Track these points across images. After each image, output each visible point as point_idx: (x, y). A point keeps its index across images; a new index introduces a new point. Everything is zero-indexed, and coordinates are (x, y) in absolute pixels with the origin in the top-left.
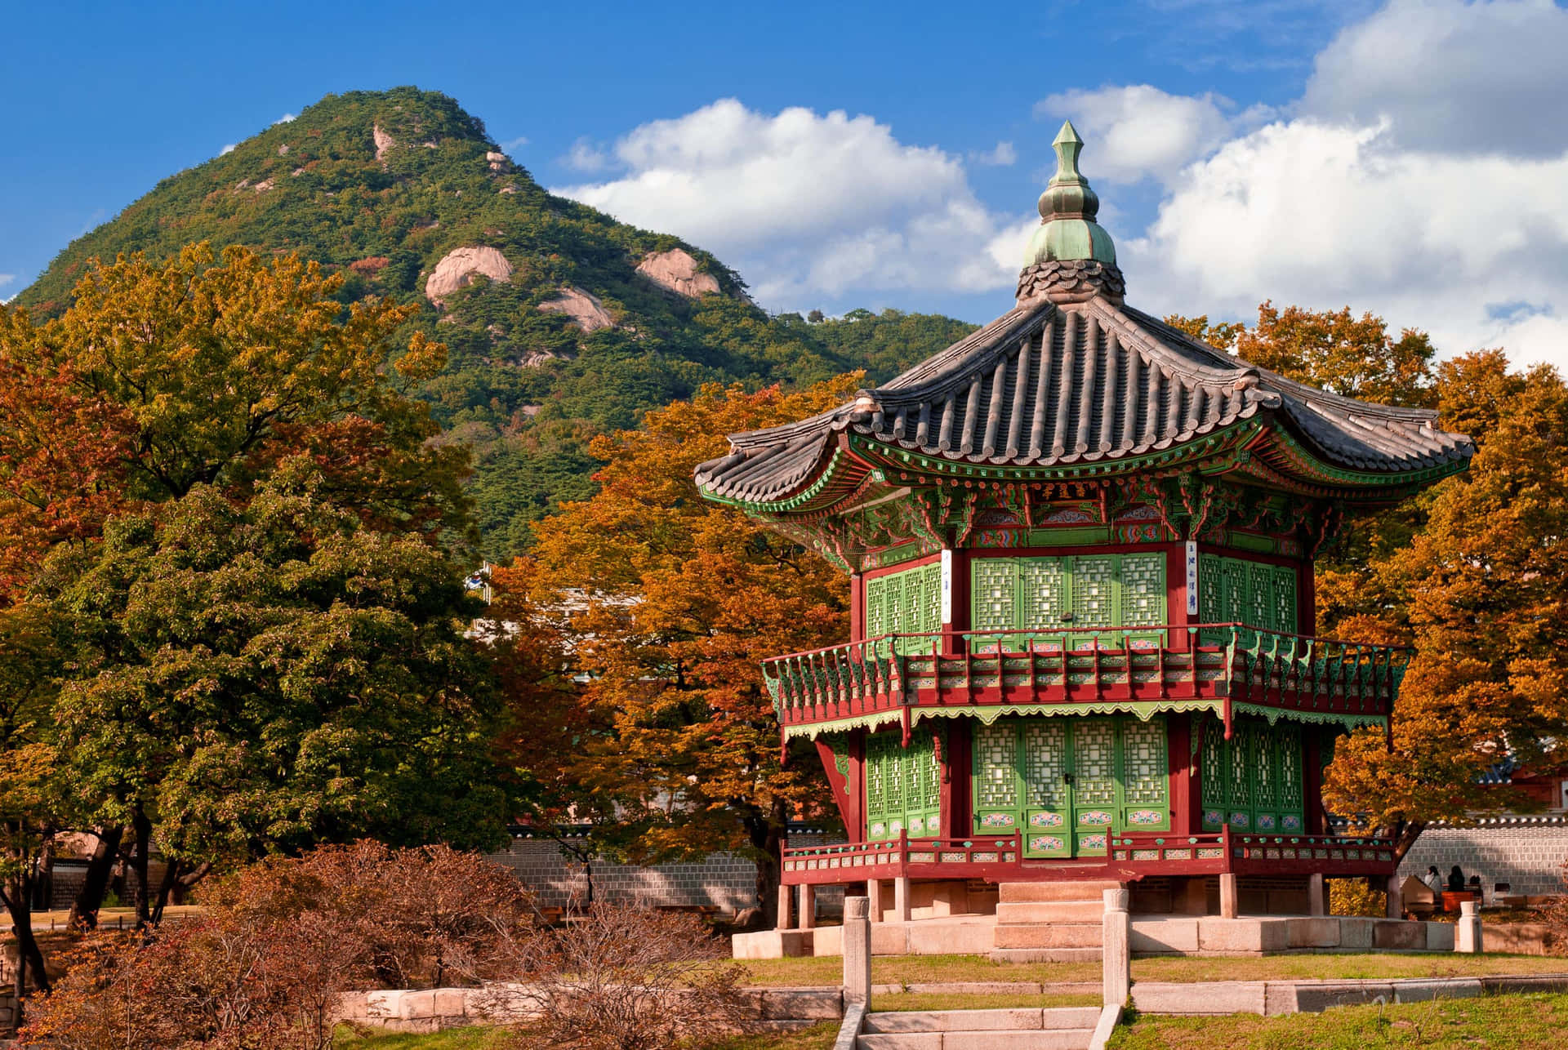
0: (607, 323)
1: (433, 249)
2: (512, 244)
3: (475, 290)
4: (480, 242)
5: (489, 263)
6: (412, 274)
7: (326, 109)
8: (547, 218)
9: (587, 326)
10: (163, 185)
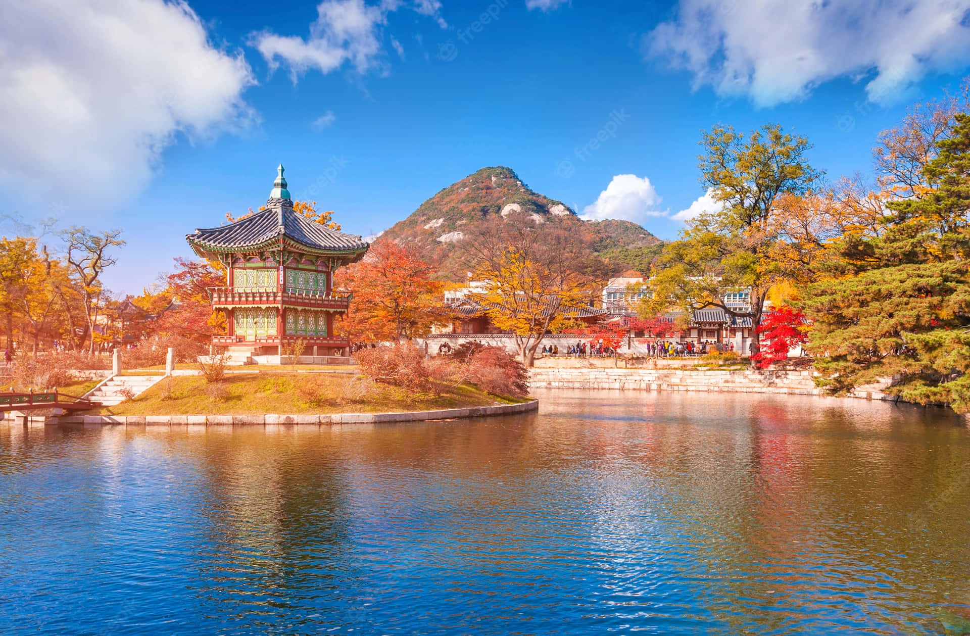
0: (542, 221)
1: (505, 204)
2: (522, 204)
3: (512, 214)
4: (514, 202)
5: (516, 207)
6: (499, 209)
7: (480, 172)
8: (530, 197)
9: (537, 222)
10: (444, 189)
